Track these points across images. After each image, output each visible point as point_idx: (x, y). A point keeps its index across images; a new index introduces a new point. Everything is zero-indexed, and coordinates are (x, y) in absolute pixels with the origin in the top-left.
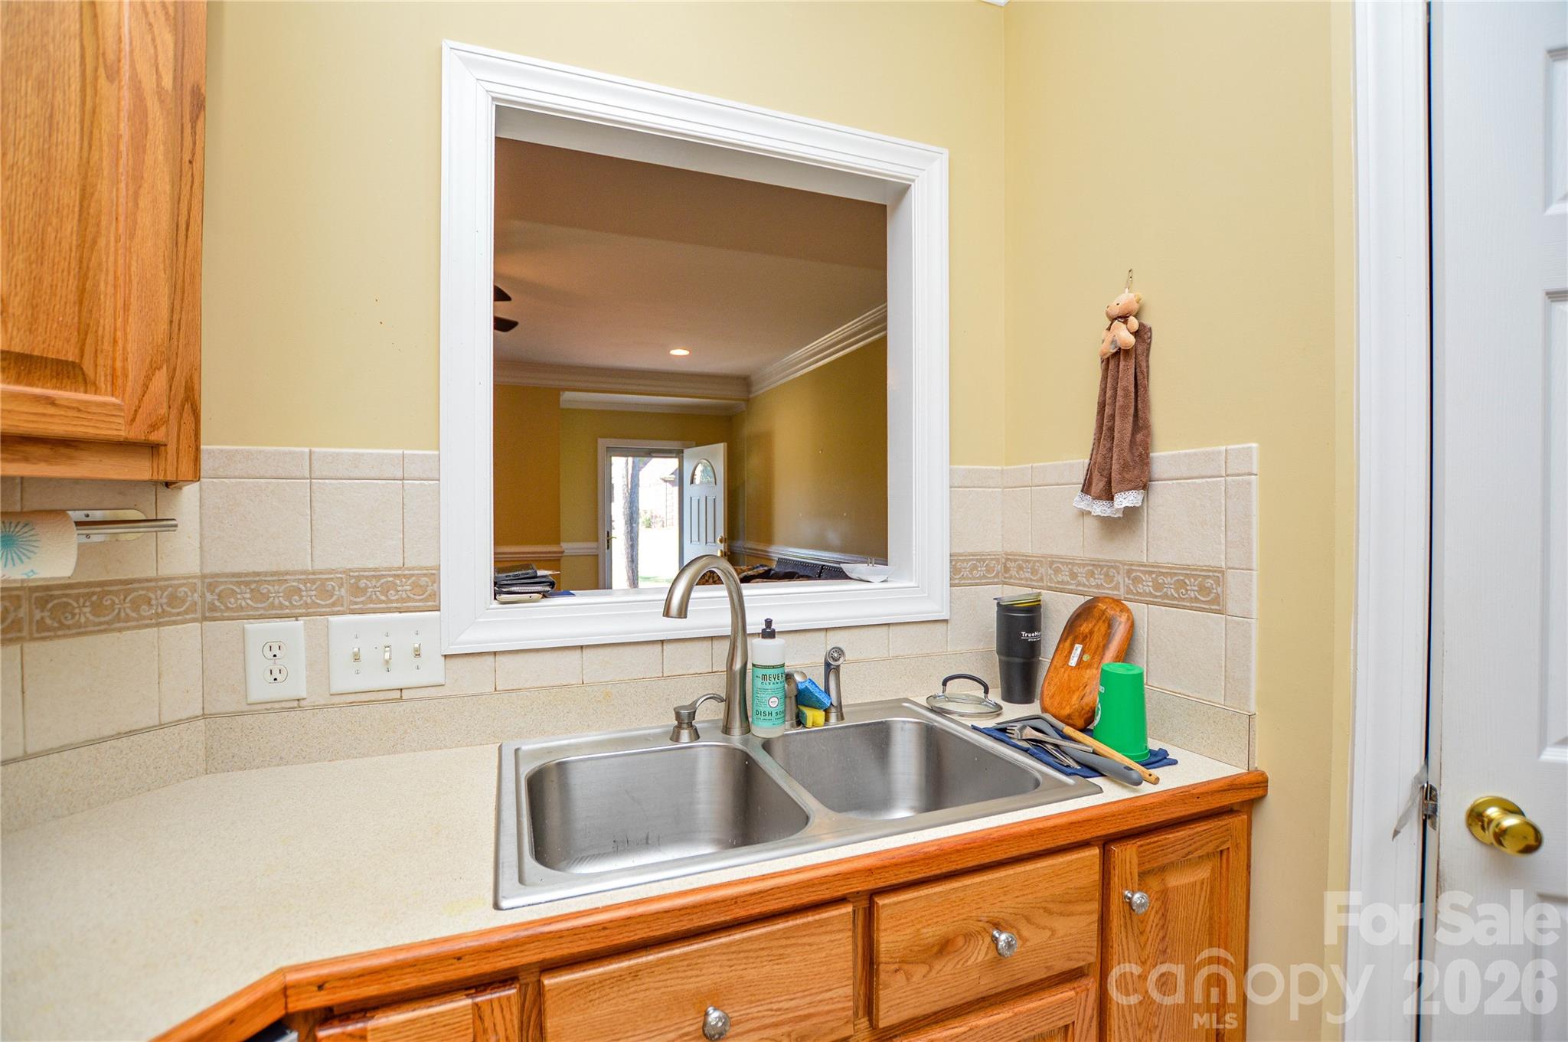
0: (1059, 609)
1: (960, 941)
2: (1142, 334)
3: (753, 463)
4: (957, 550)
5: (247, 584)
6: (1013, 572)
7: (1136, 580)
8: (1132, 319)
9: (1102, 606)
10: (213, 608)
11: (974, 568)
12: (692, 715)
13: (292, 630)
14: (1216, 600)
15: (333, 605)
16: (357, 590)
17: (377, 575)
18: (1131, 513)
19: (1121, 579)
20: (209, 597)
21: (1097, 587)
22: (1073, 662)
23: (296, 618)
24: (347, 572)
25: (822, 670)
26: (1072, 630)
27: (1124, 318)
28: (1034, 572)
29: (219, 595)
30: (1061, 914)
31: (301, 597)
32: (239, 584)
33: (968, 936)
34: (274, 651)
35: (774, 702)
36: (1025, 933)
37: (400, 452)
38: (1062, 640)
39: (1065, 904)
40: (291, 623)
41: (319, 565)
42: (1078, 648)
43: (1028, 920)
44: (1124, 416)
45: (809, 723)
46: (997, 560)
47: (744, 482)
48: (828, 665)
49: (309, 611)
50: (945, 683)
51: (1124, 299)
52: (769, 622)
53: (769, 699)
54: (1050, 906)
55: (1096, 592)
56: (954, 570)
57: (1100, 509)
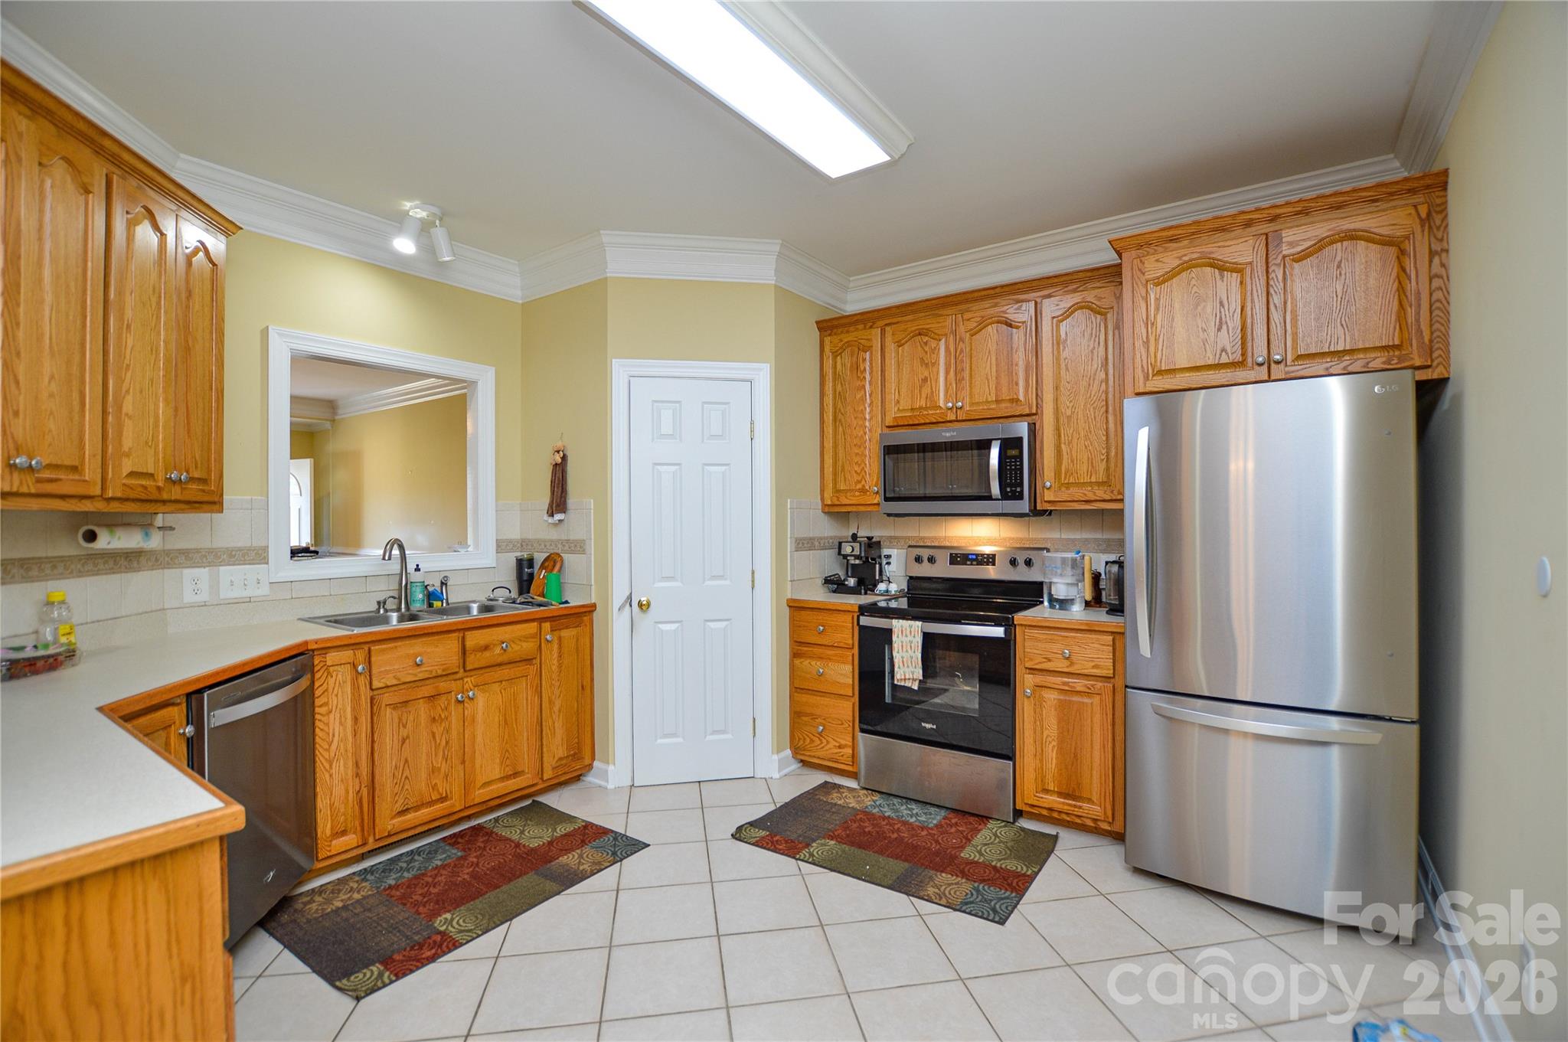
0: (539, 558)
1: (492, 646)
2: (564, 458)
3: (339, 477)
4: (499, 538)
5: (184, 553)
6: (524, 547)
7: (564, 546)
8: (561, 452)
9: (553, 556)
10: (168, 564)
11: (507, 545)
12: (385, 603)
13: (203, 573)
14: (584, 550)
15: (221, 562)
16: (231, 556)
17: (240, 549)
18: (560, 521)
19: (560, 546)
20: (166, 559)
21: (552, 550)
22: (541, 577)
23: (204, 567)
24: (227, 548)
25: (439, 585)
26: (542, 566)
27: (558, 452)
28: (532, 546)
29: (171, 559)
30: (524, 641)
31: (207, 559)
32: (180, 553)
33: (495, 645)
34: (195, 582)
35: (421, 596)
36: (513, 646)
37: (249, 497)
38: (539, 569)
39: (526, 638)
40: (202, 570)
41: (214, 547)
42: (544, 571)
43: (513, 642)
44: (558, 488)
45: (435, 606)
46: (518, 542)
47: (329, 494)
48: (442, 583)
49: (210, 565)
50: (493, 590)
51: (559, 444)
52: (418, 565)
53: (419, 595)
54: (522, 639)
55: (552, 552)
56: (498, 546)
57: (550, 520)
